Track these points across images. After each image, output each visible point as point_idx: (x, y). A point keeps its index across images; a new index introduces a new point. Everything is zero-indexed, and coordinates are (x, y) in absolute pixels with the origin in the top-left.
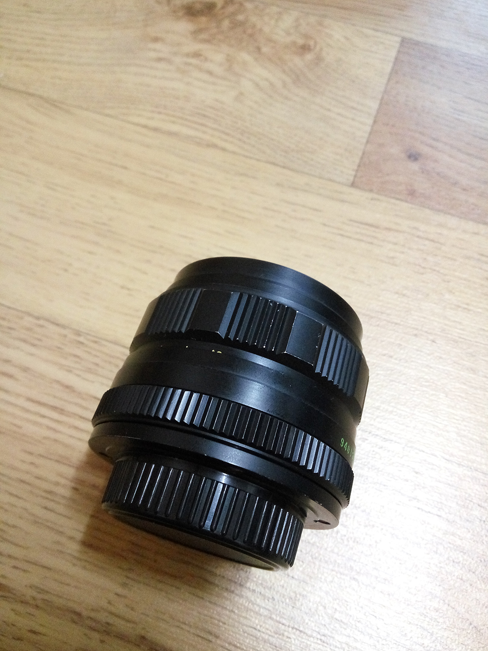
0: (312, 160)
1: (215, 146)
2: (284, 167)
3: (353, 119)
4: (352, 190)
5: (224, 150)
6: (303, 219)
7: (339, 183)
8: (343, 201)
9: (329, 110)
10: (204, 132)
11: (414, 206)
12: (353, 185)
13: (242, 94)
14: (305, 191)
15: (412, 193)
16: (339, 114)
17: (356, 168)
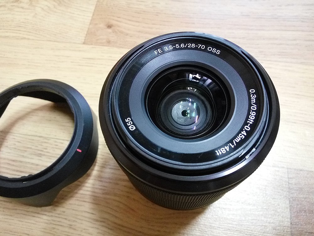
0: (66, 36)
1: (25, 38)
2: (55, 41)
3: (84, 16)
4: (84, 46)
5: (28, 39)
6: (63, 62)
7: (78, 43)
8: (80, 51)
9: (74, 14)
10: (20, 33)
11: (109, 47)
12: (84, 43)
13: (36, 14)
14: (64, 50)
15: (109, 42)
16: (78, 15)
17: (85, 36)
